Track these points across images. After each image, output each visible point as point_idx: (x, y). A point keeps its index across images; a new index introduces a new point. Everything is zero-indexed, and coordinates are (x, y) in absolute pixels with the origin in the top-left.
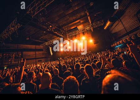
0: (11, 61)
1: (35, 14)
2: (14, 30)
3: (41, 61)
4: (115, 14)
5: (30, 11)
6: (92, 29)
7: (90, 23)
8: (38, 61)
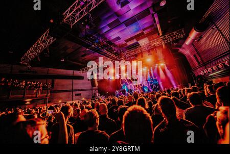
0: (37, 92)
1: (75, 22)
2: (45, 46)
3: (80, 94)
4: (206, 17)
5: (68, 18)
6: (164, 46)
7: (161, 34)
8: (76, 95)
